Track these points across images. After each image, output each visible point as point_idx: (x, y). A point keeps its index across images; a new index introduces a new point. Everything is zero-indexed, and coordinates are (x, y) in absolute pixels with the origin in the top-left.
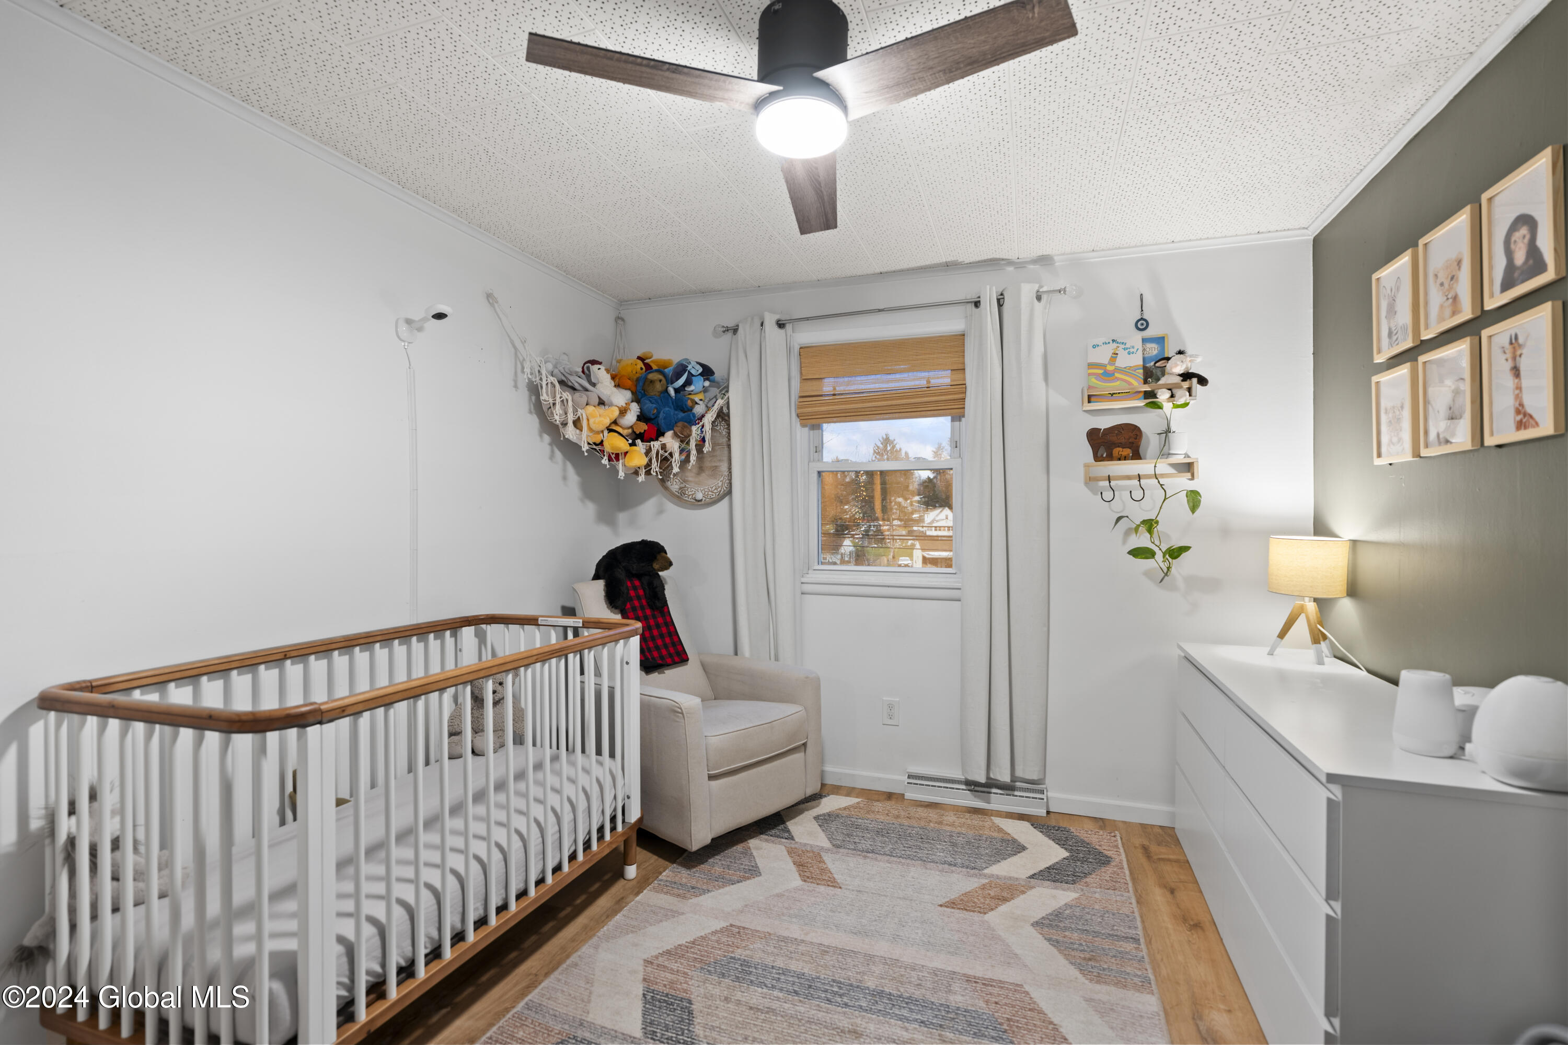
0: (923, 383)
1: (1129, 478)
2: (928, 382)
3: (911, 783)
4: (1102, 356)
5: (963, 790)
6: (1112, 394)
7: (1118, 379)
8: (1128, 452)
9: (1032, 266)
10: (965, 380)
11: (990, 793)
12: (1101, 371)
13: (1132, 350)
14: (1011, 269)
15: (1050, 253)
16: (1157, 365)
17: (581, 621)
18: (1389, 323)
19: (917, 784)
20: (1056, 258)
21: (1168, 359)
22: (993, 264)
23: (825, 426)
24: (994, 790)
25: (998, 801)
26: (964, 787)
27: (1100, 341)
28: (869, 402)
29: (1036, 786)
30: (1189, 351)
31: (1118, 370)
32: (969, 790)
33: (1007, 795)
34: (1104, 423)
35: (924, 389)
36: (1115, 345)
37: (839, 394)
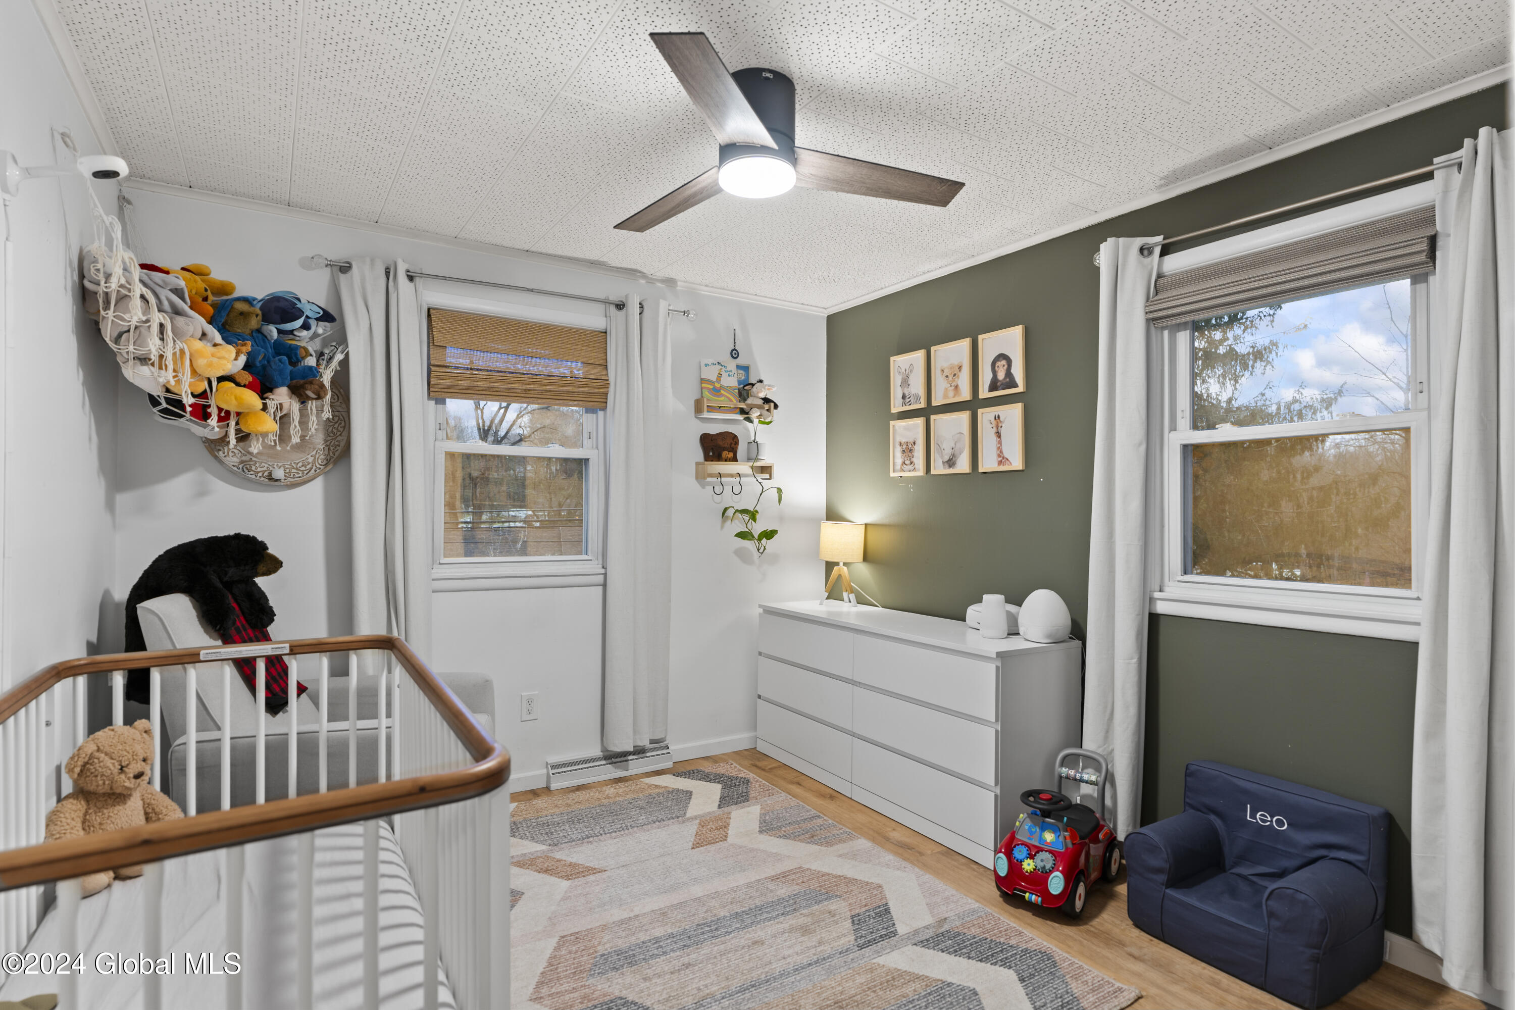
0: (567, 372)
1: (732, 476)
2: (572, 372)
3: (556, 773)
4: (711, 374)
5: (604, 765)
6: (720, 407)
7: (723, 395)
8: (731, 455)
9: (659, 284)
10: (607, 375)
11: (628, 761)
12: (712, 387)
13: (731, 373)
14: (643, 281)
15: (677, 278)
16: (746, 388)
17: (287, 645)
18: (903, 390)
19: (562, 772)
20: (679, 283)
21: (753, 385)
22: (632, 273)
23: (448, 400)
24: (630, 757)
25: (636, 766)
26: (604, 762)
27: (710, 361)
28: (516, 383)
29: (659, 744)
30: (765, 382)
31: (722, 387)
32: (610, 764)
33: (642, 758)
34: (714, 429)
35: (565, 379)
36: (719, 367)
37: (476, 369)
